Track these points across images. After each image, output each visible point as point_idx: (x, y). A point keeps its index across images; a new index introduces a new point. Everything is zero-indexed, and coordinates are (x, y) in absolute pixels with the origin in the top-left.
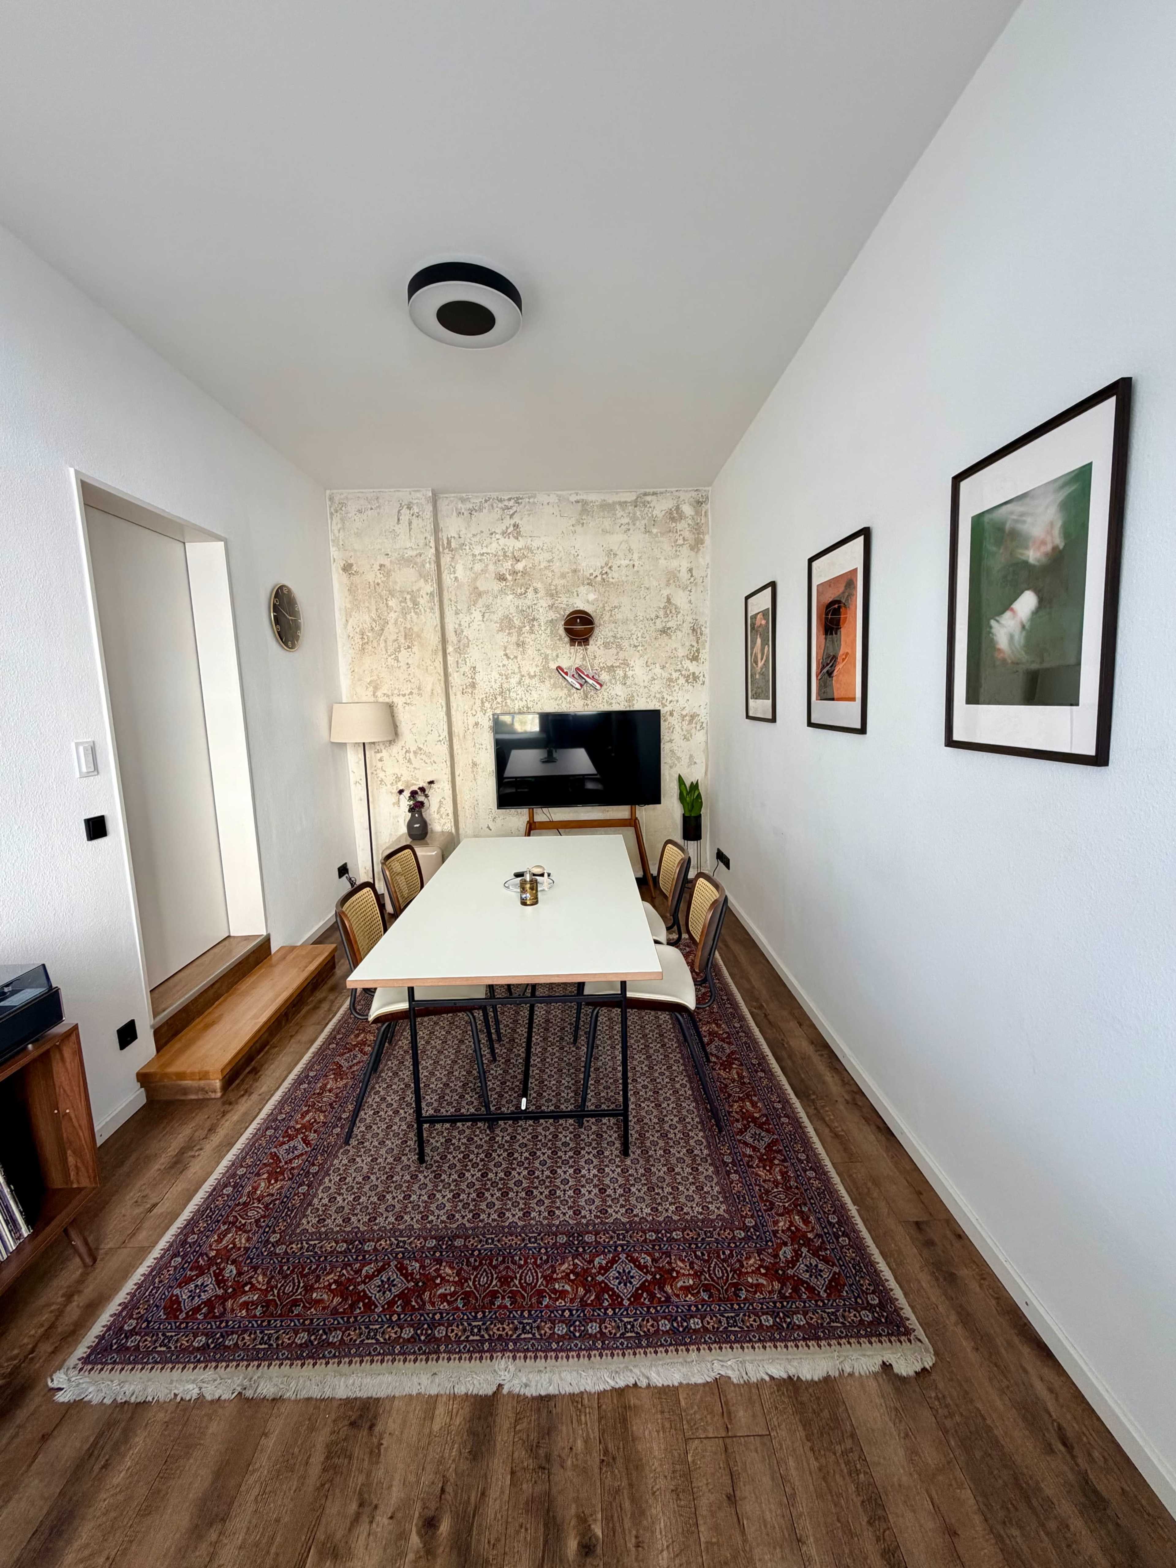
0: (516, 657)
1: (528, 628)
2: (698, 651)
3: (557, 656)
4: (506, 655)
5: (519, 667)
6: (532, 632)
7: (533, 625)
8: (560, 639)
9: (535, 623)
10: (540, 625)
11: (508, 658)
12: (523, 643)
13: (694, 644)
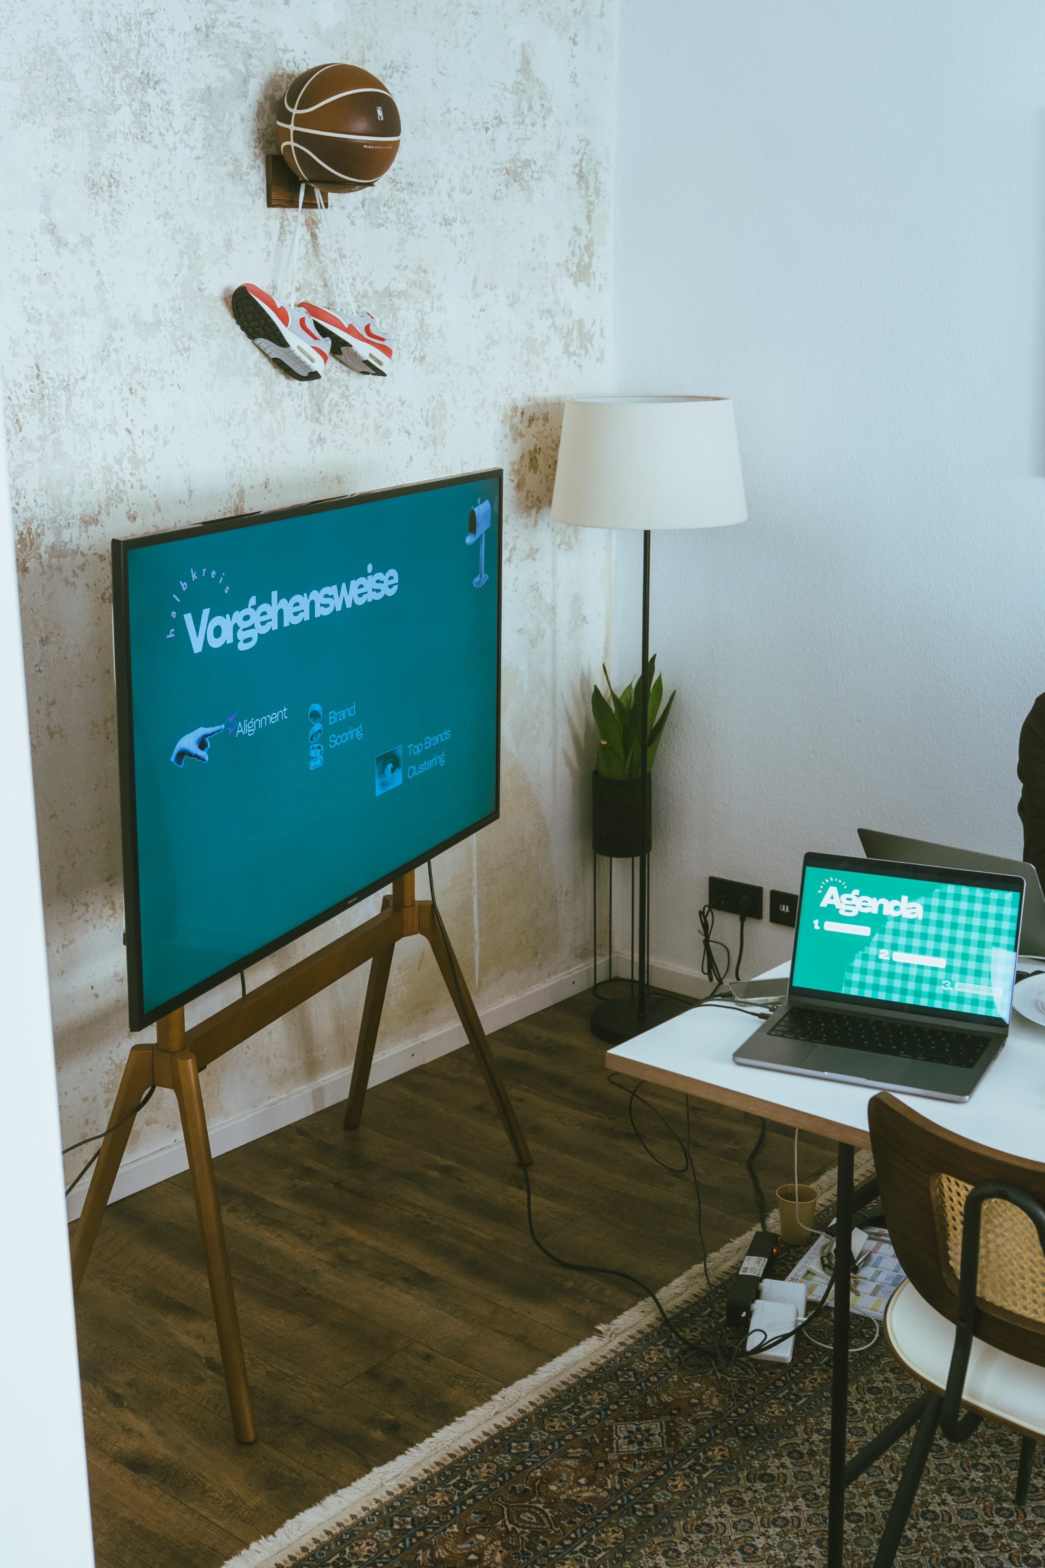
0: (87, 241)
1: (126, 115)
2: (588, 247)
3: (228, 244)
4: (51, 229)
5: (100, 287)
6: (142, 136)
7: (146, 107)
8: (236, 175)
9: (151, 96)
10: (166, 109)
11: (60, 243)
12: (113, 182)
13: (583, 224)
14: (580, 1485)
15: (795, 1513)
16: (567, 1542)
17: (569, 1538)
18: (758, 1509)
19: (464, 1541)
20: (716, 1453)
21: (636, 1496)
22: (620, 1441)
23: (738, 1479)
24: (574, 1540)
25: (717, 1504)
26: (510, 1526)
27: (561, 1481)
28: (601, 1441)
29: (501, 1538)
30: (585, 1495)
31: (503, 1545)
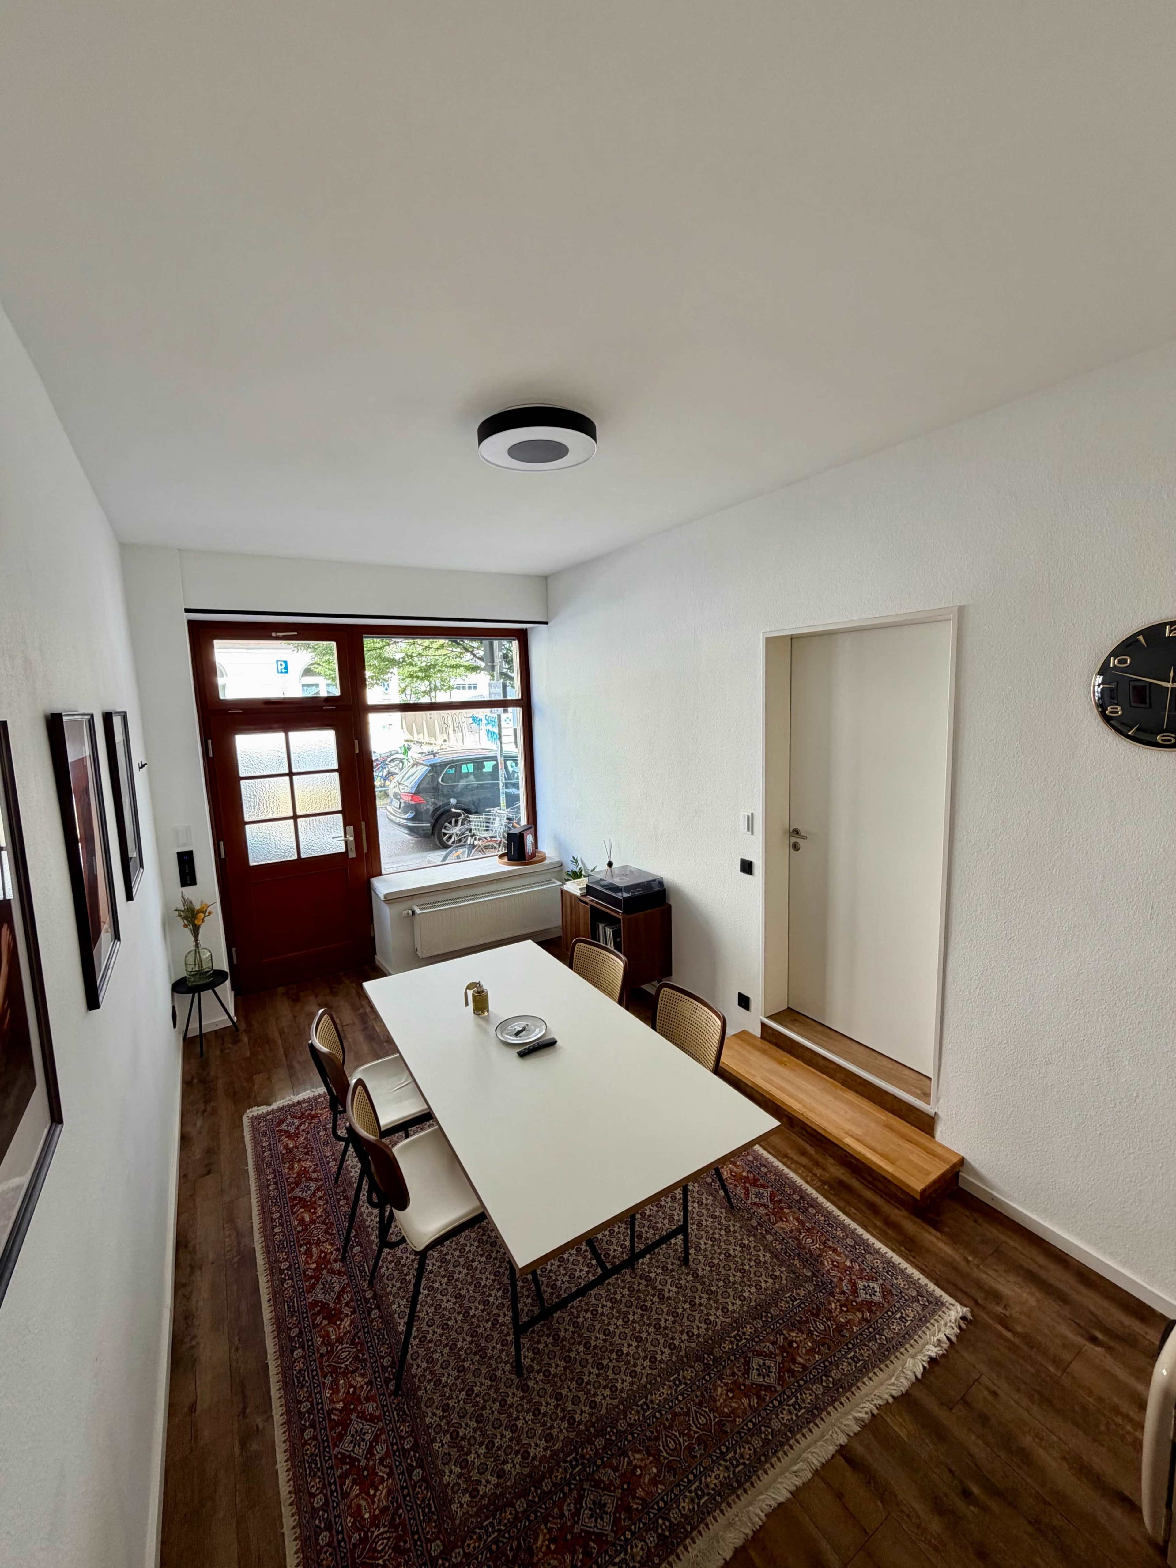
14: (796, 1342)
15: (702, 1295)
16: (802, 1306)
17: (802, 1308)
18: (717, 1303)
19: (850, 1320)
20: (727, 1346)
21: (770, 1327)
22: (774, 1370)
23: (721, 1325)
24: (799, 1306)
25: (734, 1312)
26: (829, 1323)
27: (806, 1348)
28: (784, 1374)
29: (833, 1317)
30: (794, 1334)
31: (832, 1313)
